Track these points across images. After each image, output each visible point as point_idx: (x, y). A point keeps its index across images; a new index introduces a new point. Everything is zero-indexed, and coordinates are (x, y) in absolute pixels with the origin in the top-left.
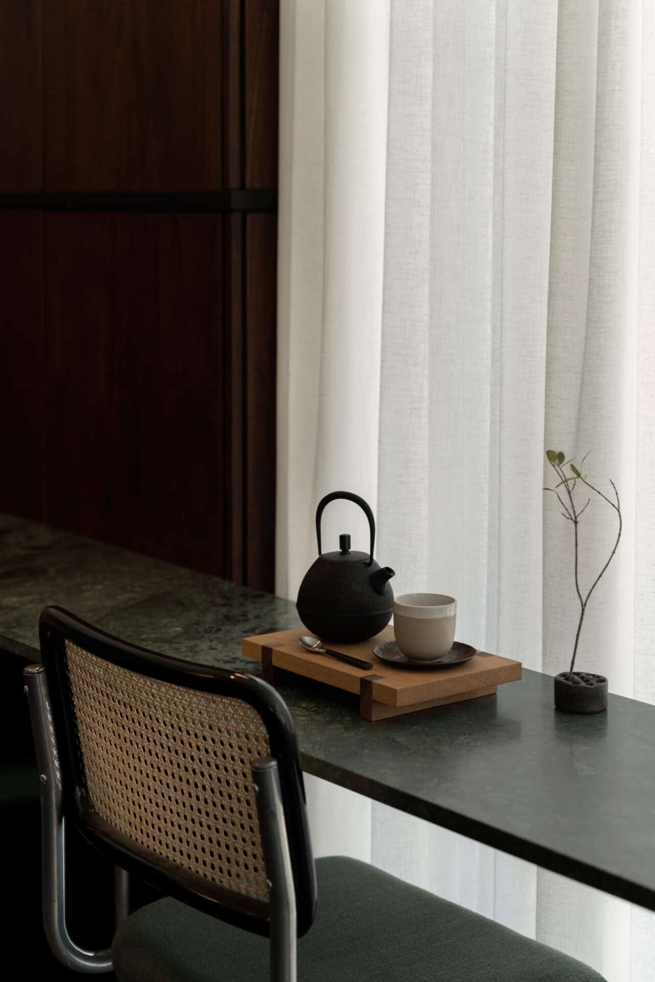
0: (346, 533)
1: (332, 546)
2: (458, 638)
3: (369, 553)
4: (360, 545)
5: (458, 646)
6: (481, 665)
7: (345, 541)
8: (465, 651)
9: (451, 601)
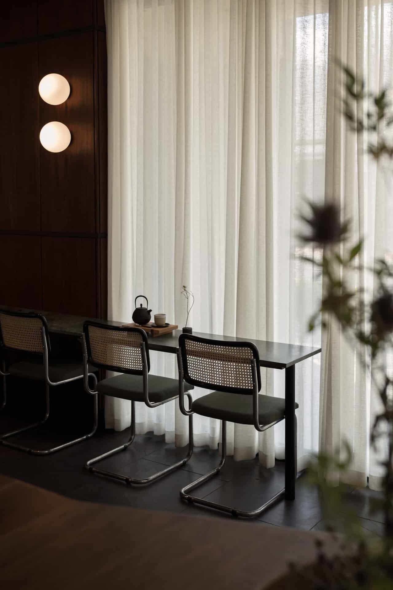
0: (141, 303)
1: (138, 306)
2: (166, 322)
3: (147, 308)
4: (144, 306)
5: (167, 324)
6: (170, 327)
7: (141, 305)
8: (167, 325)
9: (165, 315)
